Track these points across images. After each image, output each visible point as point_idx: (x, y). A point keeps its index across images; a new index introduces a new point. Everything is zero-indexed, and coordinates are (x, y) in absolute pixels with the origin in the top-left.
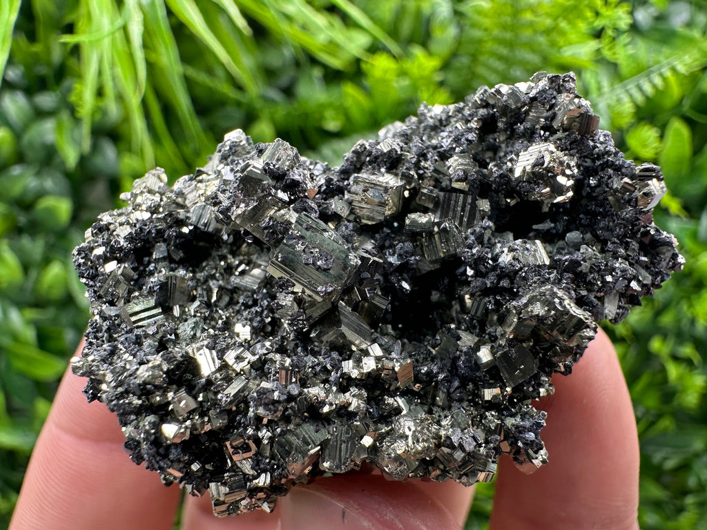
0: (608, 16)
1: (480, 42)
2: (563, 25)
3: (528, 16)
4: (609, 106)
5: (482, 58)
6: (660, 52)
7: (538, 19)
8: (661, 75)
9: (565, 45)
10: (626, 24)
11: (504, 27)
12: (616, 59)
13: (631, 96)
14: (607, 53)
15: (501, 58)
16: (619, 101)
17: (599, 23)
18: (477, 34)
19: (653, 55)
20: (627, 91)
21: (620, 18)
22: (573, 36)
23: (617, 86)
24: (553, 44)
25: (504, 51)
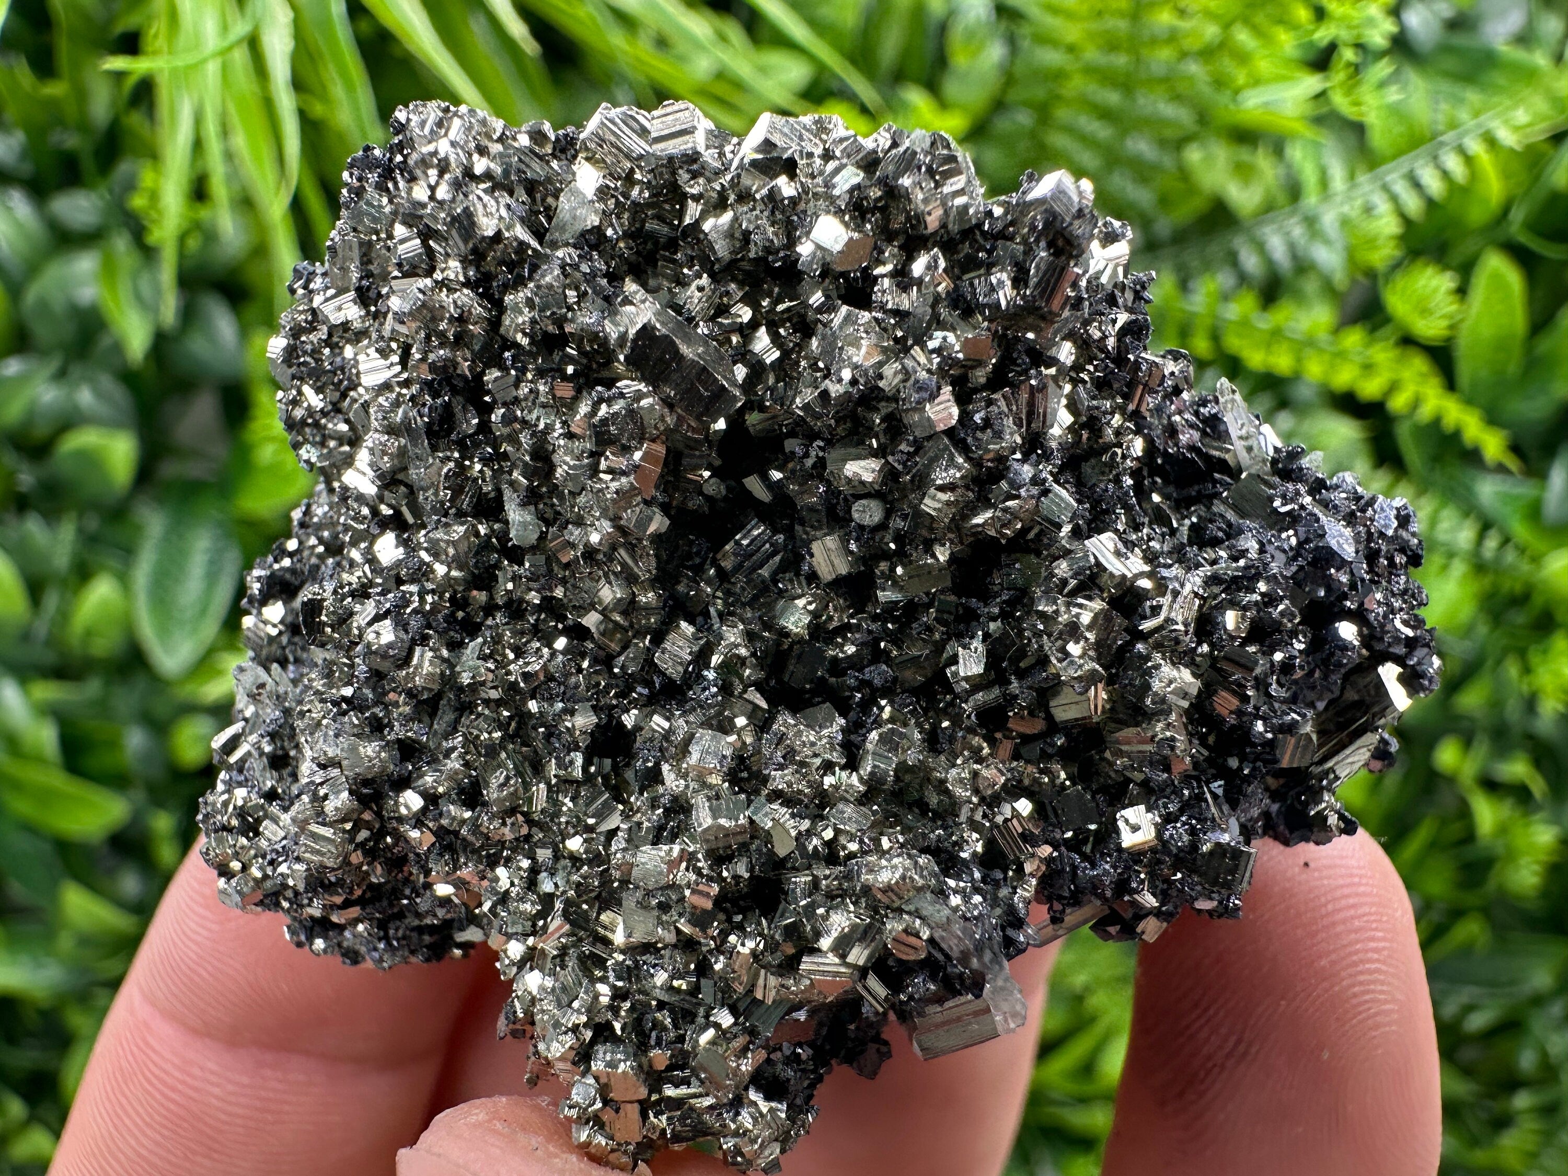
0: (1343, 19)
1: (1058, 75)
2: (1243, 36)
3: (1164, 18)
4: (1345, 222)
5: (1062, 114)
6: (1460, 101)
7: (1185, 25)
8: (1461, 151)
9: (1248, 86)
10: (1383, 36)
11: (1112, 46)
12: (1362, 115)
13: (1394, 199)
14: (1340, 102)
15: (1105, 114)
16: (1368, 210)
17: (1323, 35)
18: (1051, 57)
19: (1444, 106)
20: (1386, 188)
21: (1370, 22)
22: (1263, 65)
23: (1363, 178)
24: (1220, 83)
25: (1113, 98)
